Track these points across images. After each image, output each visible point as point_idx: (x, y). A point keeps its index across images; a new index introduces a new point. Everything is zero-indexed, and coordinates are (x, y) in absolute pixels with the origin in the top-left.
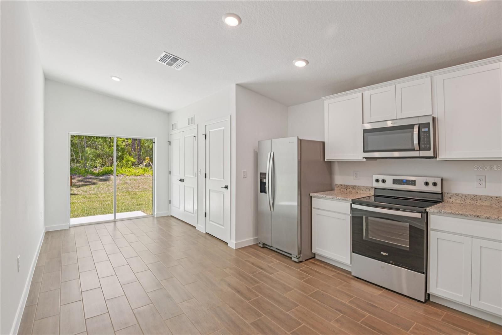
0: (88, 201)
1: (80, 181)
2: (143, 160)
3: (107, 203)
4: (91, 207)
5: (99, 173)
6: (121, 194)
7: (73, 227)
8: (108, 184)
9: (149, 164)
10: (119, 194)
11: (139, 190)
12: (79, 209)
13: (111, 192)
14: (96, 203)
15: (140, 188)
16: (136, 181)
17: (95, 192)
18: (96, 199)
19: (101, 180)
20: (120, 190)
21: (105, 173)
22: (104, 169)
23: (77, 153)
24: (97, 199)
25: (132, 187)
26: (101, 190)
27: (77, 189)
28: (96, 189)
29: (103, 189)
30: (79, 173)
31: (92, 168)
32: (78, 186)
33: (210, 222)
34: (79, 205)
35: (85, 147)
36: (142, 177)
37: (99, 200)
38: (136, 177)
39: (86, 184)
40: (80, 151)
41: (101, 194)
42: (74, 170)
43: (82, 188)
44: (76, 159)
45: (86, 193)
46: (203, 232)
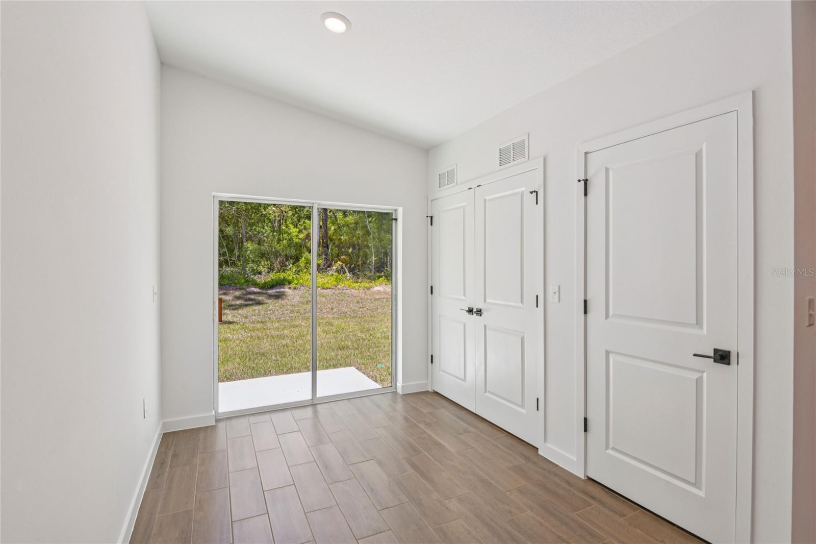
0: (251, 337)
1: (238, 298)
2: (332, 261)
3: (284, 342)
4: (256, 350)
5: (265, 283)
6: (306, 323)
7: (223, 419)
8: (281, 304)
9: (342, 268)
10: (302, 322)
11: (333, 314)
12: (236, 354)
13: (288, 318)
14: (265, 340)
15: (334, 311)
16: (326, 298)
17: (260, 318)
18: (264, 332)
19: (270, 296)
20: (301, 314)
21: (275, 284)
22: (273, 276)
23: (231, 251)
24: (266, 333)
25: (321, 310)
26: (271, 314)
27: (232, 311)
28: (263, 313)
29: (274, 312)
30: (235, 283)
31: (255, 274)
32: (234, 307)
33: (610, 451)
34: (235, 344)
35: (244, 240)
36: (334, 291)
37: (270, 335)
38: (324, 291)
39: (246, 303)
40: (236, 248)
41: (272, 322)
42: (227, 278)
43: (240, 311)
44: (230, 260)
45: (247, 321)
46: (581, 477)
